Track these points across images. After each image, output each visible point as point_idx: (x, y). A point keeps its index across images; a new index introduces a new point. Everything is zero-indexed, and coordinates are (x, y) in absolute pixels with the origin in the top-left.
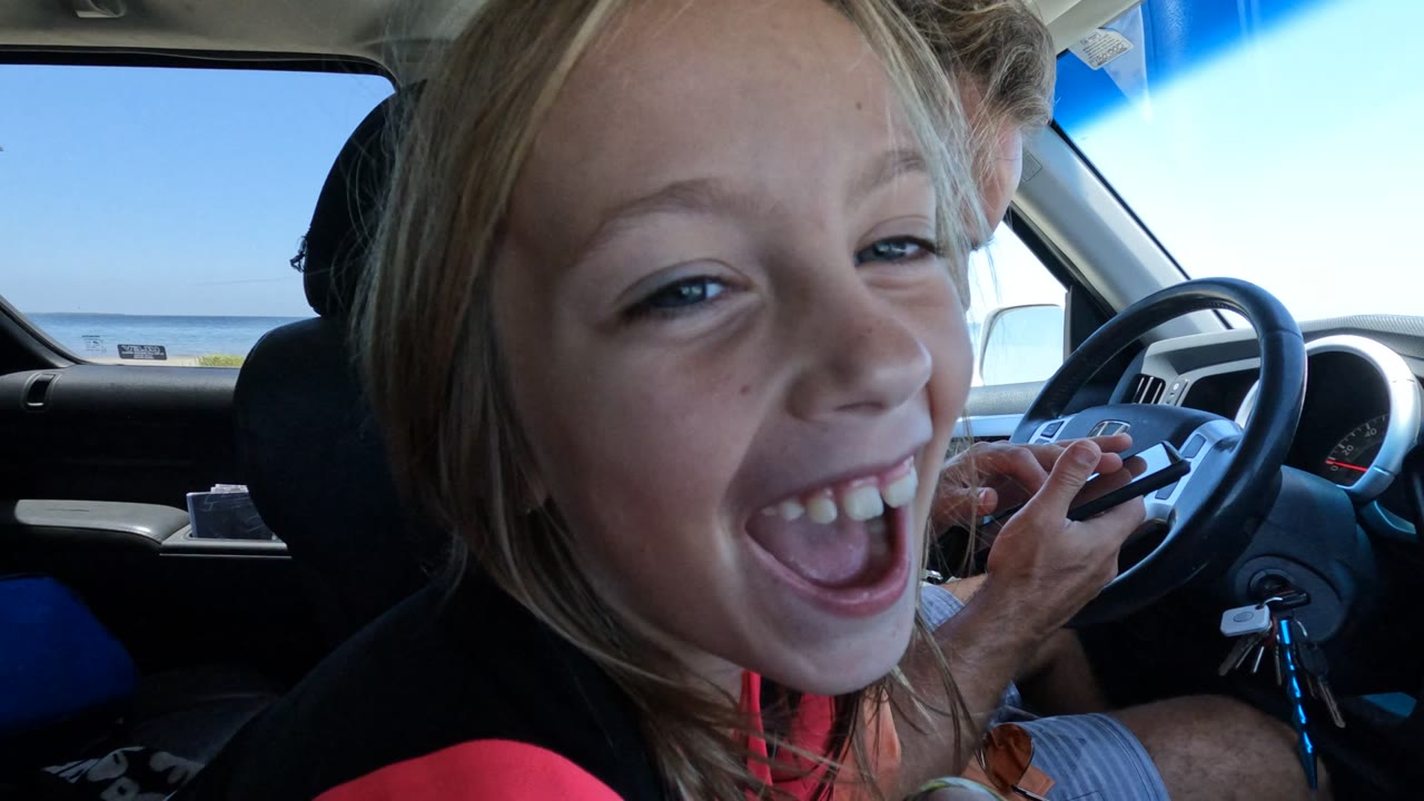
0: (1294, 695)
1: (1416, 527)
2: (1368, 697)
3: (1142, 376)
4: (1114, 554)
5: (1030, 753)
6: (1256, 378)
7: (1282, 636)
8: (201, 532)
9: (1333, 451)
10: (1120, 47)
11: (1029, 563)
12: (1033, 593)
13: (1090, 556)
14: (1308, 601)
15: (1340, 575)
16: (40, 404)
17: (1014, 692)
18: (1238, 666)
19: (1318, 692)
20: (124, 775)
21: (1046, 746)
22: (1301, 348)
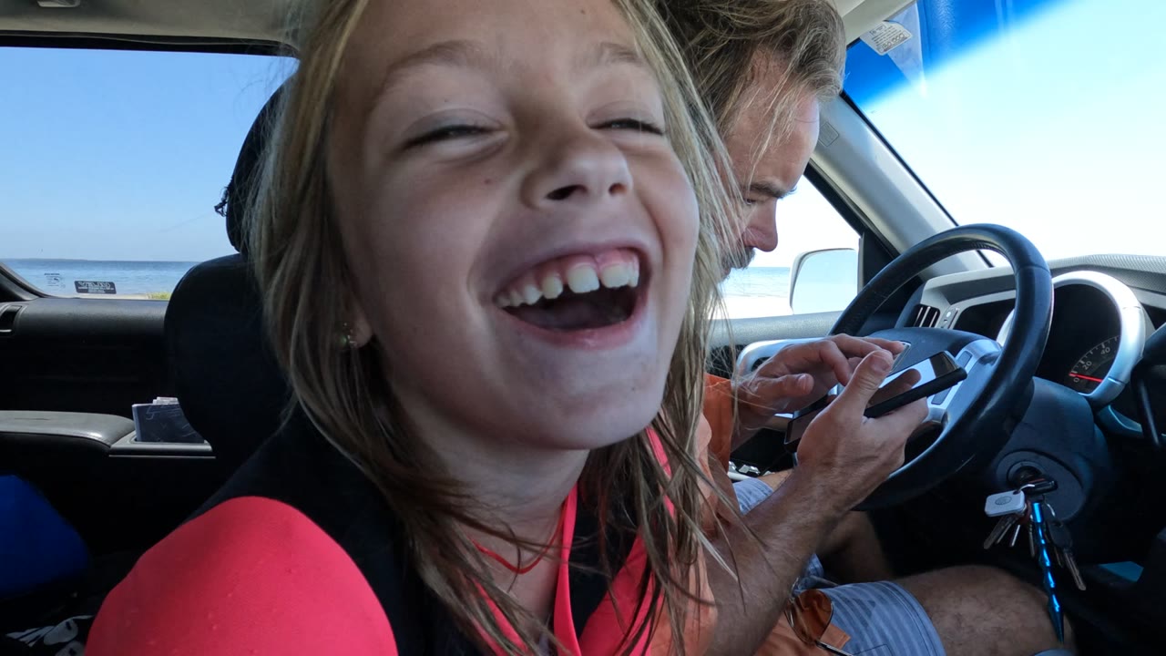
0: (1045, 564)
1: (1142, 426)
2: (1106, 566)
3: (922, 306)
4: (901, 446)
5: (830, 612)
6: (1013, 307)
7: (1035, 516)
8: (144, 437)
9: (1076, 366)
10: (902, 36)
11: (832, 453)
12: (834, 477)
13: (883, 447)
14: (1056, 487)
15: (1082, 466)
16: (9, 331)
17: (816, 563)
18: (999, 541)
19: (1064, 561)
20: (75, 639)
21: (843, 607)
22: (1049, 281)
